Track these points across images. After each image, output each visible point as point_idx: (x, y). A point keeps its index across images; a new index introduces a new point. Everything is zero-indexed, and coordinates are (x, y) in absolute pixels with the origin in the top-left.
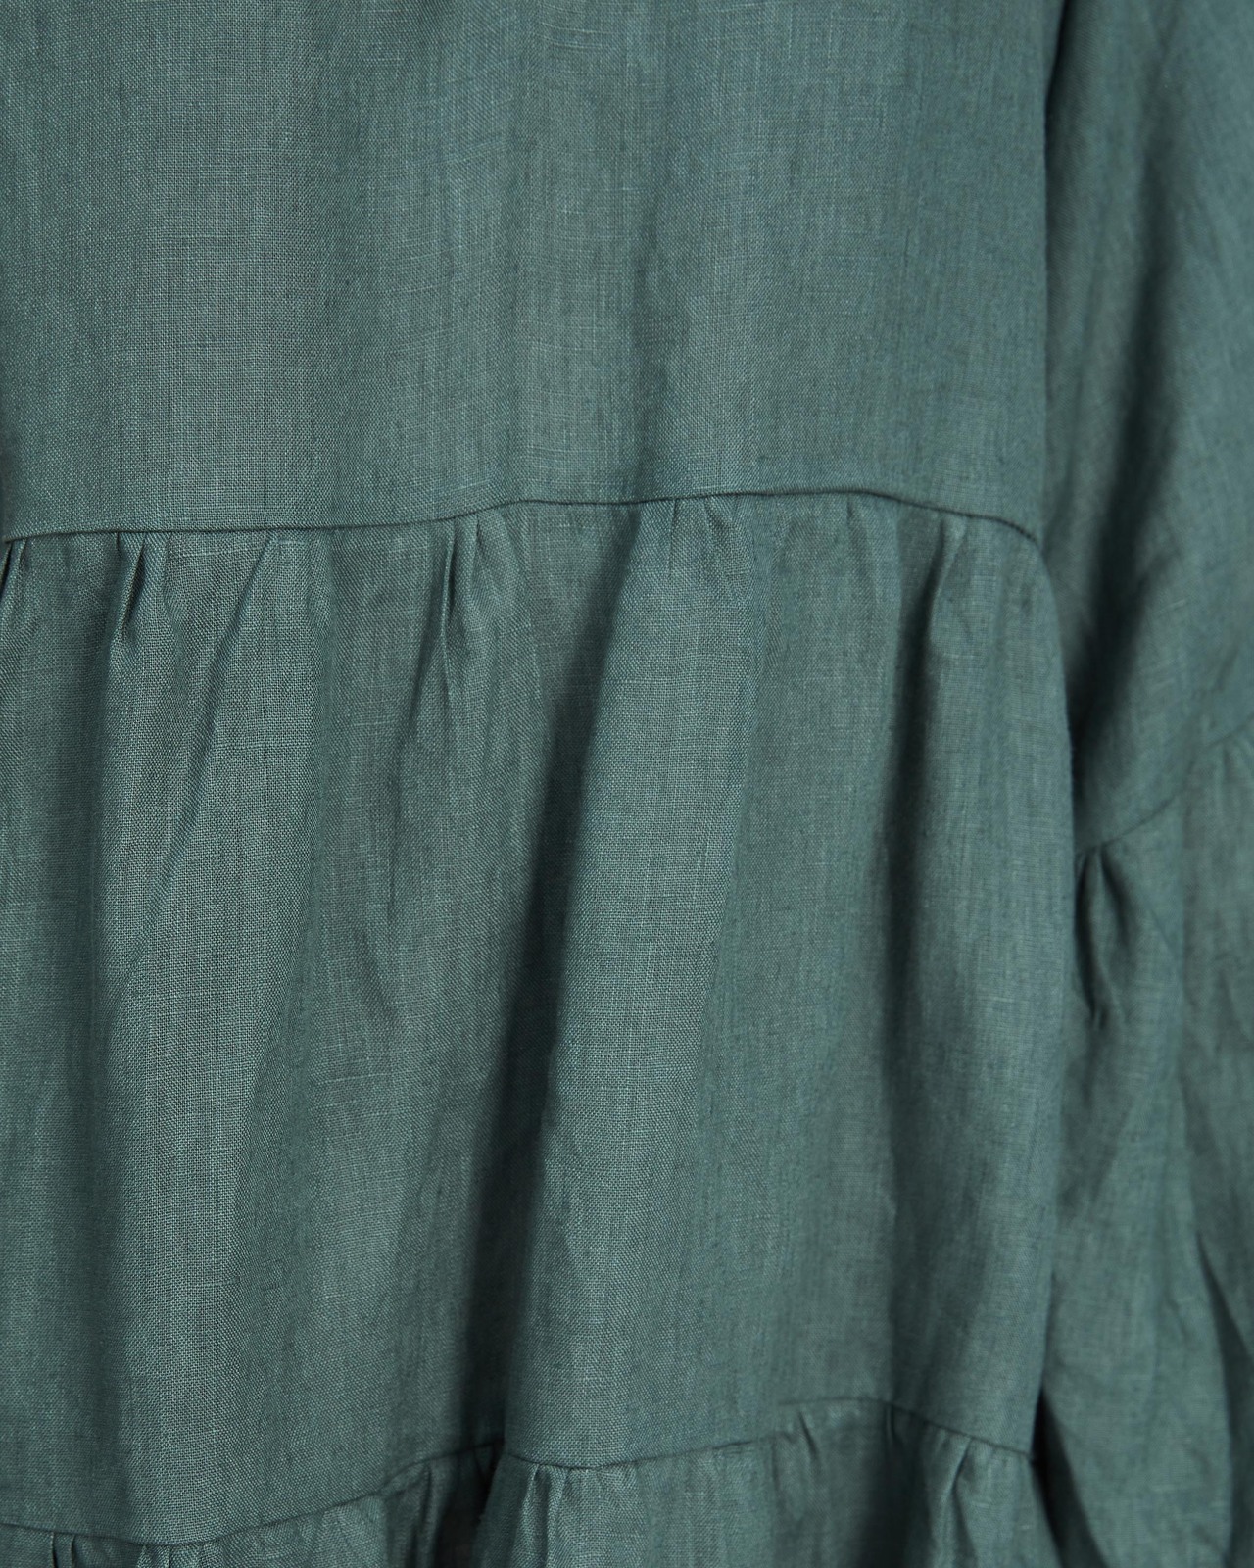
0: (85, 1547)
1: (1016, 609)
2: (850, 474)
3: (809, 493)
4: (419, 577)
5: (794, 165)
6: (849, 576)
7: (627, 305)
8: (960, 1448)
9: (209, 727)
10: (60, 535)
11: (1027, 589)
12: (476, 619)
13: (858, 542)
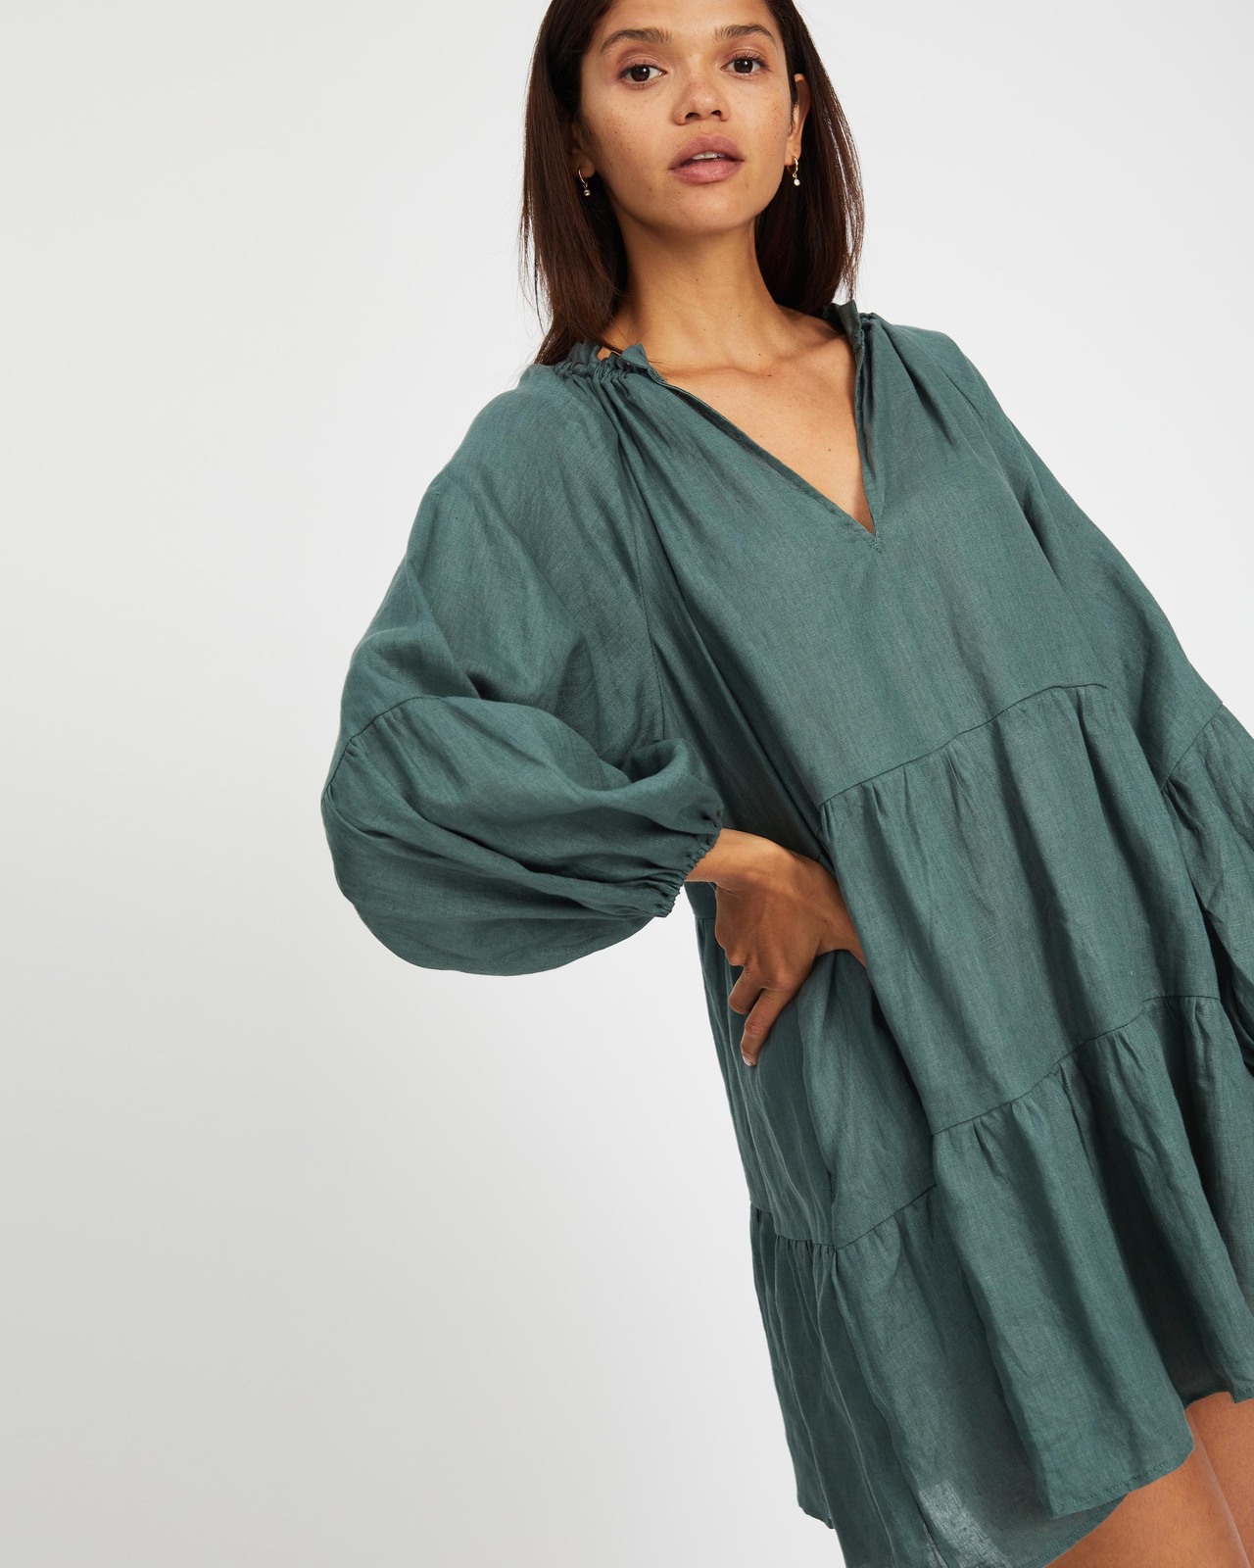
0: (985, 1119)
1: (1111, 713)
2: (1047, 683)
3: (1039, 693)
4: (941, 770)
5: (990, 593)
6: (1060, 716)
7: (960, 660)
8: (1194, 1001)
9: (916, 832)
10: (841, 793)
11: (1112, 705)
12: (966, 775)
13: (1057, 703)
